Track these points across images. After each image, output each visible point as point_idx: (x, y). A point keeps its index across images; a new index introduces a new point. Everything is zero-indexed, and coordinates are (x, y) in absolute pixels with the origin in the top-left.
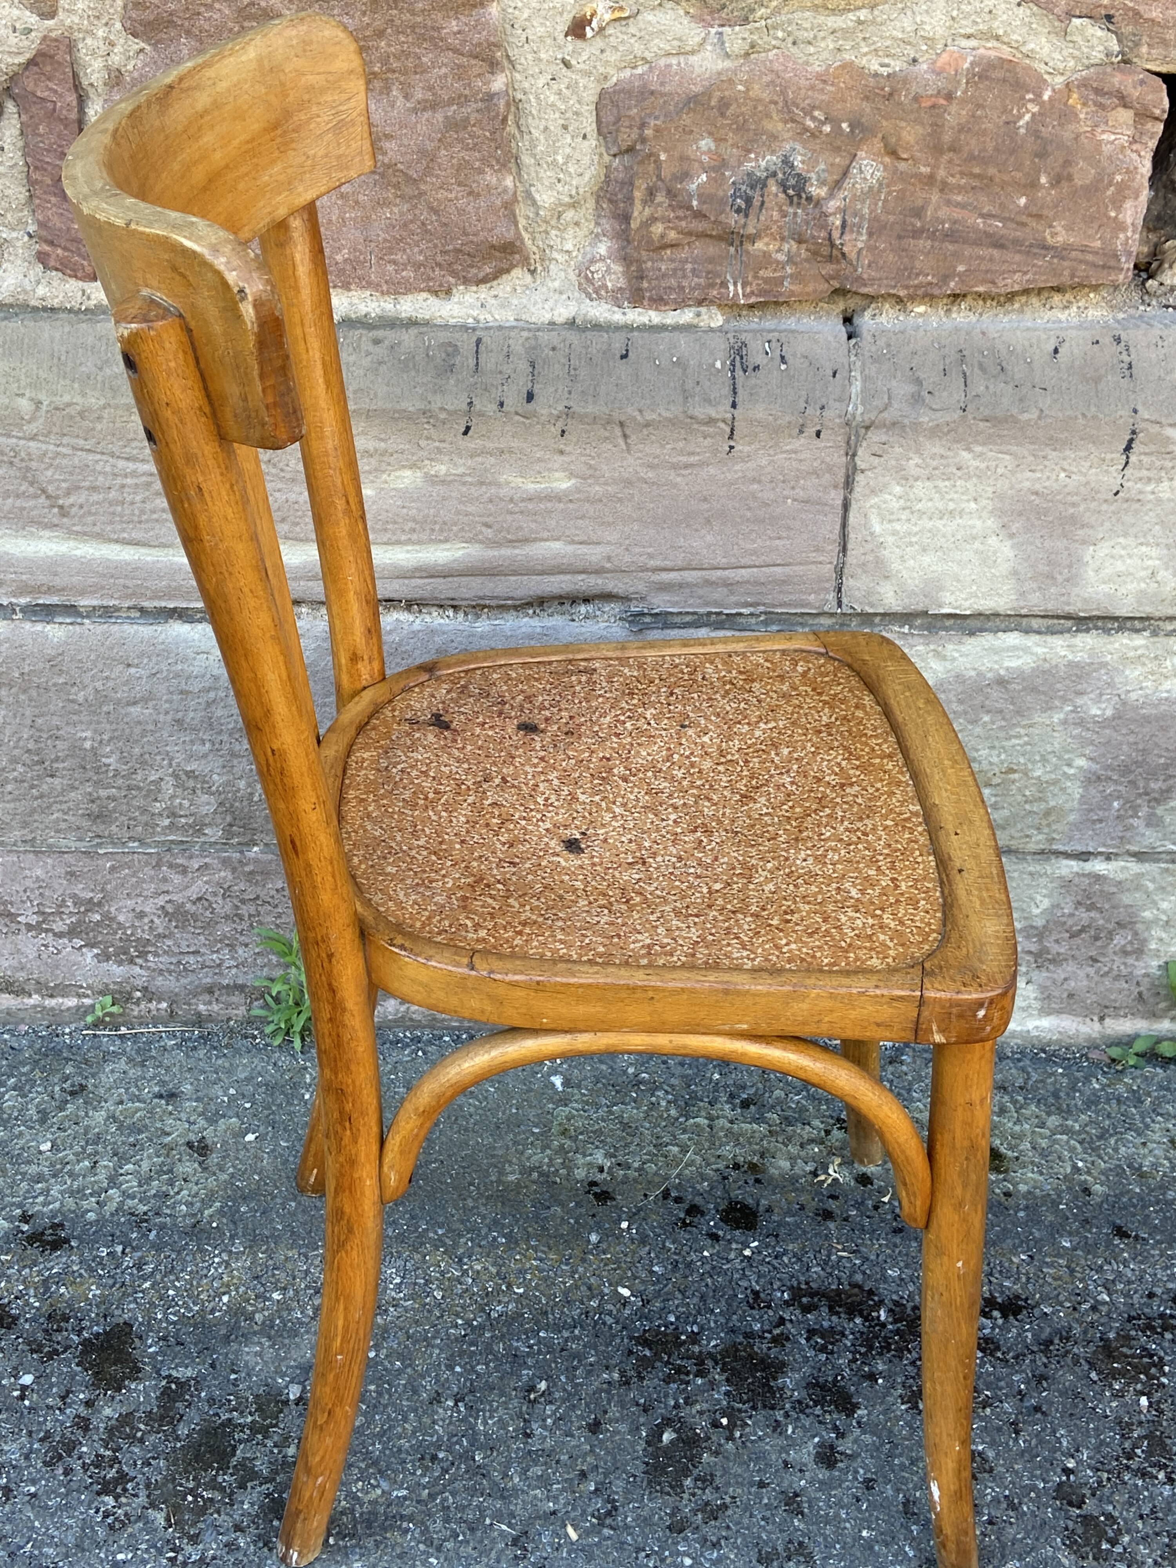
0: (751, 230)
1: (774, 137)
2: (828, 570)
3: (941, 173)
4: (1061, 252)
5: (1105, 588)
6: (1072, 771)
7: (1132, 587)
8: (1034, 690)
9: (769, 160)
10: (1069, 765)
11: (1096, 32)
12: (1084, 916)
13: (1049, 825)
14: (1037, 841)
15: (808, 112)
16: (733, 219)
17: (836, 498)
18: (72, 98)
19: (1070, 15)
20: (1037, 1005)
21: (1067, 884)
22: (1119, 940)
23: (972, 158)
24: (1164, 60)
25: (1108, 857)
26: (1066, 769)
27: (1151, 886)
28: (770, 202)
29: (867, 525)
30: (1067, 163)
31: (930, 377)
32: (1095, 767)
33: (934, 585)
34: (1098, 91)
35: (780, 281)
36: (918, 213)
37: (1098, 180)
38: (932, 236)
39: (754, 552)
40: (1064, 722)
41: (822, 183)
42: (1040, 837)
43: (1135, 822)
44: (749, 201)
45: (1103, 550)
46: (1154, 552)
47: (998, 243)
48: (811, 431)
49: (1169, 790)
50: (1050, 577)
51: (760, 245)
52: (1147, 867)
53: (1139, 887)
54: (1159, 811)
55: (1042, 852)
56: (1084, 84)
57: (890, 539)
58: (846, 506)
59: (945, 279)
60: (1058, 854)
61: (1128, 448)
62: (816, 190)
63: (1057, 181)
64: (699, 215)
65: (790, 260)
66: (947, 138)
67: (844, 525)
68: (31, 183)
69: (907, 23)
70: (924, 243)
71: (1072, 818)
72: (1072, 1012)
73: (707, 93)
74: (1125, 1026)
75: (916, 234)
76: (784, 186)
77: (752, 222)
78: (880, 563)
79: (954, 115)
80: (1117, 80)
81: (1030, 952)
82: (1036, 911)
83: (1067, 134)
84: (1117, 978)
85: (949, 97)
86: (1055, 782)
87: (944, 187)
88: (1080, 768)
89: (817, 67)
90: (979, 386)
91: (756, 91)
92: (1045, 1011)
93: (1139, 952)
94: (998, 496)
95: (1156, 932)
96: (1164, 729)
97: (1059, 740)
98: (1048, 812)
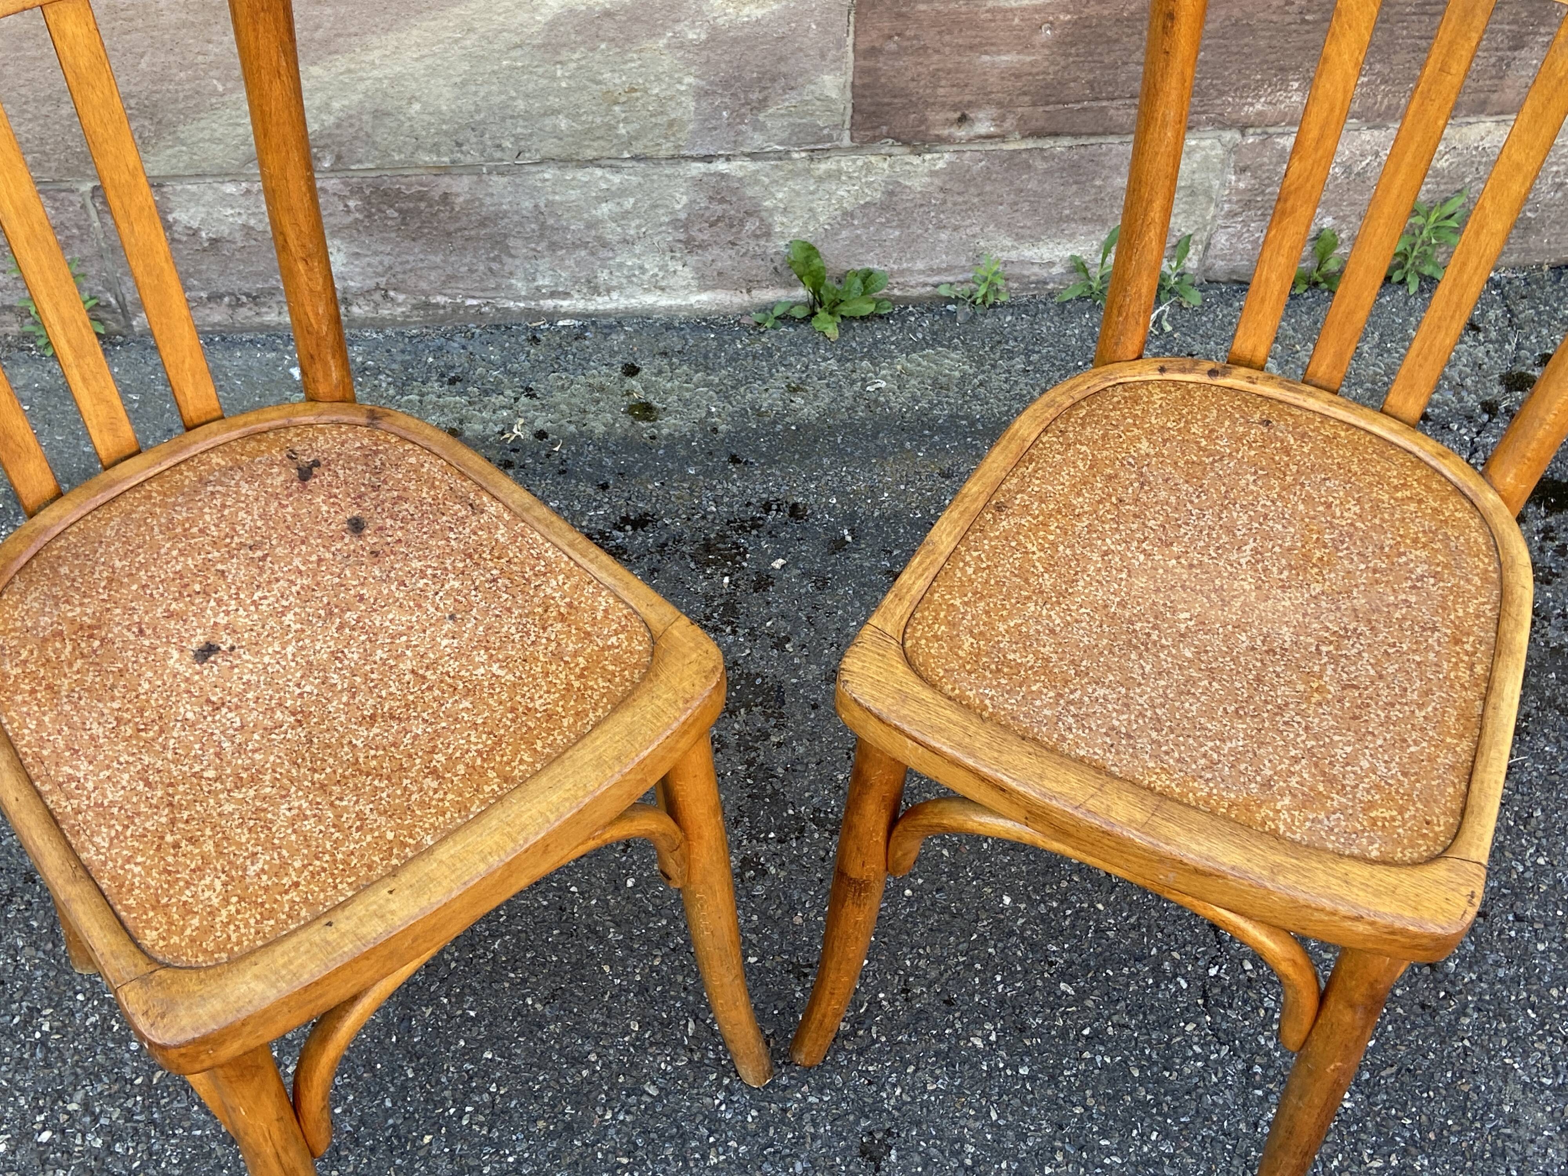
6: (683, 88)
8: (637, 20)
10: (680, 83)
12: (718, 209)
13: (674, 135)
14: (667, 149)
20: (694, 283)
21: (698, 183)
22: (751, 226)
25: (728, 159)
26: (678, 86)
27: (766, 180)
32: (702, 83)
40: (668, 46)
42: (669, 145)
43: (743, 128)
49: (765, 99)
52: (759, 165)
53: (757, 182)
54: (761, 117)
55: (673, 157)
60: (686, 158)
71: (691, 127)
72: (724, 287)
74: (767, 295)
81: (680, 241)
82: (678, 207)
84: (754, 257)
86: (672, 98)
88: (689, 85)
92: (703, 288)
93: (768, 235)
95: (778, 218)
96: (751, 48)
97: (667, 62)
98: (671, 124)
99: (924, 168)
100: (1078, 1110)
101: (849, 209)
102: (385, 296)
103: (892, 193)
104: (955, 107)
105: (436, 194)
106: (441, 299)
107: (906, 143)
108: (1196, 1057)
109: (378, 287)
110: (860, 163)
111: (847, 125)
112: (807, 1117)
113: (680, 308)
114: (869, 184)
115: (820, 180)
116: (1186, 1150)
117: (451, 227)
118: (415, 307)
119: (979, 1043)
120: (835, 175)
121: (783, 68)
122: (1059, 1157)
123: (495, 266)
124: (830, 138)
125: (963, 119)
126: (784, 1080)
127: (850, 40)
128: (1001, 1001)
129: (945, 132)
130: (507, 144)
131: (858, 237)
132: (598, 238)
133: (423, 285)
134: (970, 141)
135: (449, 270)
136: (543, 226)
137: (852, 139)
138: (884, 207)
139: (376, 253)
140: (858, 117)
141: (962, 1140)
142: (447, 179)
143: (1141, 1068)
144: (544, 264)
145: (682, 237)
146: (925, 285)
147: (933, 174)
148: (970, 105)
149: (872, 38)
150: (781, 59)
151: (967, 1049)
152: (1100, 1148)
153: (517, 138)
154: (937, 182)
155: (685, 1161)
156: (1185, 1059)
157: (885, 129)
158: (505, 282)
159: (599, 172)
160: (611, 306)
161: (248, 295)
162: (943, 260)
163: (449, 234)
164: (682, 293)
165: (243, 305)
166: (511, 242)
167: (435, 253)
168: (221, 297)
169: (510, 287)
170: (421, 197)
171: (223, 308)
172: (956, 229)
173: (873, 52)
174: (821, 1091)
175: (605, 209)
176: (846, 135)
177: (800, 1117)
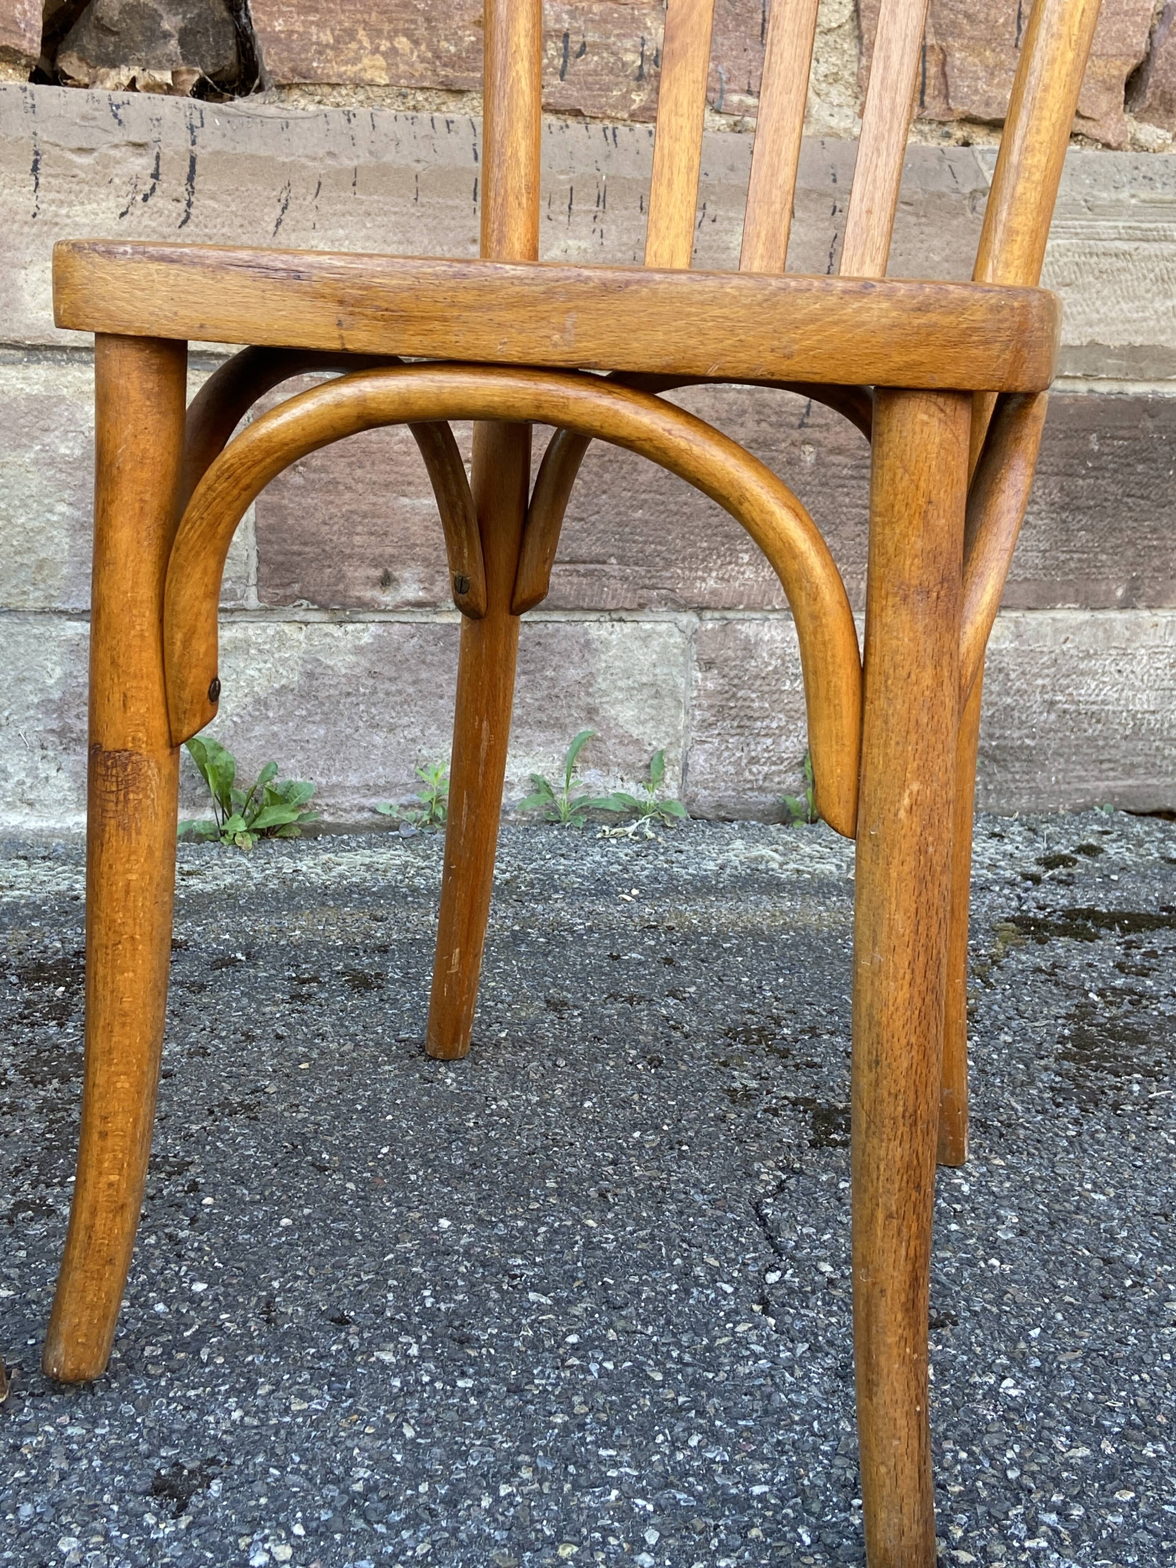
6: (55, 518)
10: (51, 511)
13: (44, 581)
14: (34, 600)
21: (74, 648)
26: (48, 515)
32: (77, 514)
40: (36, 462)
42: (37, 594)
55: (43, 612)
60: (59, 613)
61: (35, 169)
71: (65, 571)
81: (53, 731)
82: (51, 682)
86: (40, 531)
88: (62, 514)
97: (35, 482)
98: (41, 565)
99: (346, 643)
100: (558, 1420)
101: (263, 695)
103: (311, 675)
104: (375, 563)
107: (323, 607)
108: (757, 1357)
110: (271, 632)
111: (253, 580)
112: (58, 1451)
113: (53, 833)
114: (284, 661)
116: (751, 1455)
119: (388, 1358)
122: (526, 1474)
124: (232, 595)
125: (386, 581)
126: (27, 1415)
128: (429, 1316)
129: (369, 594)
131: (275, 735)
134: (396, 610)
137: (260, 598)
138: (305, 695)
140: (265, 570)
141: (349, 1463)
143: (667, 1373)
145: (55, 725)
146: (361, 809)
147: (359, 650)
148: (393, 560)
151: (366, 1364)
152: (601, 1461)
154: (365, 663)
156: (739, 1359)
157: (296, 587)
162: (379, 773)
164: (58, 810)
172: (392, 729)
174: (95, 1423)
176: (253, 592)
177: (44, 1454)
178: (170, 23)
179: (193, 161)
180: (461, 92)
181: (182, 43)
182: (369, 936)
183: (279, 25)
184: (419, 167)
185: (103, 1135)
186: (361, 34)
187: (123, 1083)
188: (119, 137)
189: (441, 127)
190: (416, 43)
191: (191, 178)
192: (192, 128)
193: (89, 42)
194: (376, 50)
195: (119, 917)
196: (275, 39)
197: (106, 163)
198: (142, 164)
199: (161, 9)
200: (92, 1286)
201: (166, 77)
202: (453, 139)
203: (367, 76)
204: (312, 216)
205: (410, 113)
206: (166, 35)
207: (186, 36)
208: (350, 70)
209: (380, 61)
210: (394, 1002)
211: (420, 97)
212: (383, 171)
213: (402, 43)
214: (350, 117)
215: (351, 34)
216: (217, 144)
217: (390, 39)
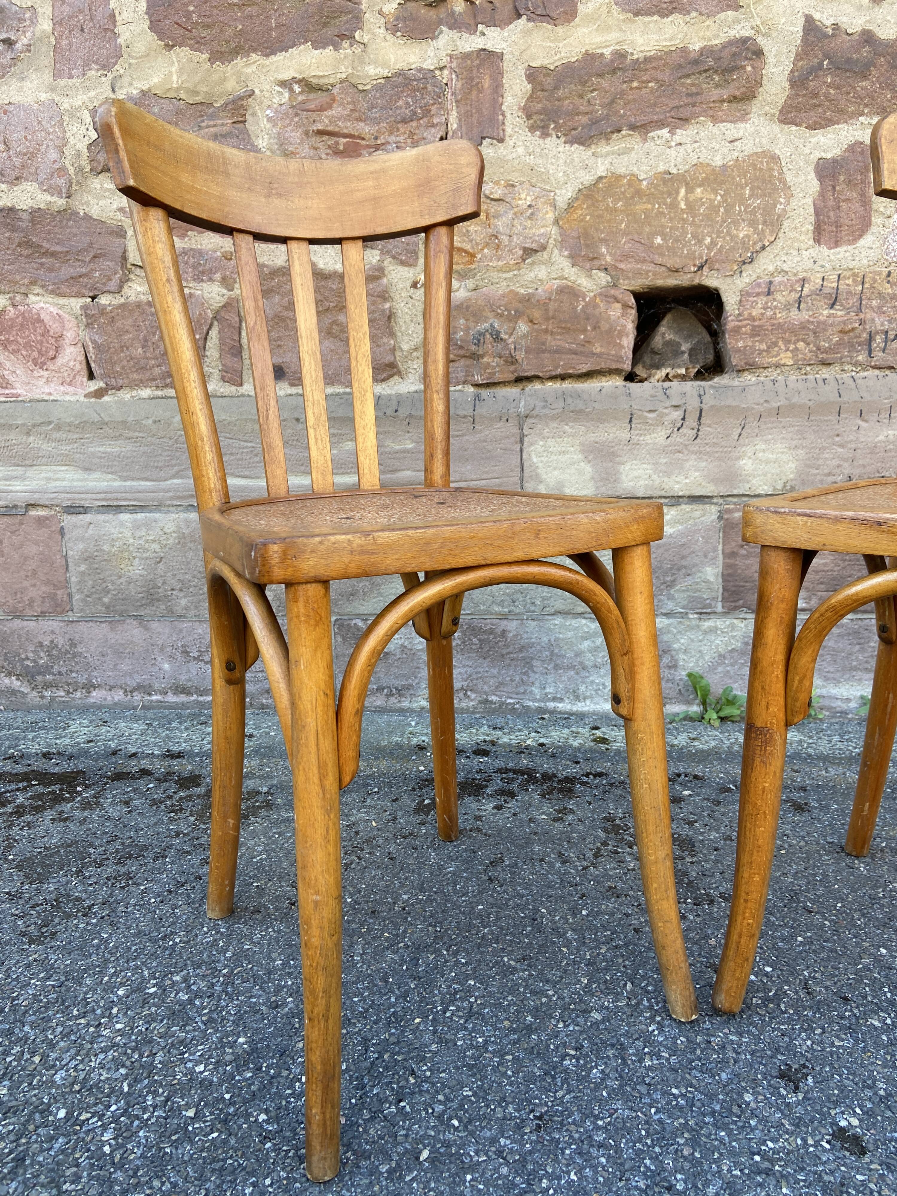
0: (481, 352)
1: (487, 318)
2: (517, 479)
3: (550, 327)
4: (600, 355)
5: (631, 484)
7: (642, 483)
9: (486, 325)
11: (602, 274)
15: (499, 307)
16: (473, 348)
17: (517, 447)
18: (237, 319)
19: (592, 269)
22: (665, 661)
23: (561, 321)
24: (630, 285)
27: (675, 631)
28: (487, 341)
29: (530, 458)
30: (598, 322)
31: (550, 400)
33: (561, 484)
34: (606, 296)
35: (494, 373)
36: (544, 344)
37: (611, 328)
38: (550, 352)
39: (487, 473)
41: (506, 333)
43: (662, 597)
44: (479, 340)
45: (627, 467)
46: (649, 467)
47: (575, 353)
48: (504, 419)
49: (674, 581)
50: (608, 479)
51: (485, 359)
52: (671, 621)
53: (669, 632)
54: (672, 592)
56: (601, 294)
57: (541, 465)
58: (521, 451)
59: (556, 368)
61: (630, 421)
62: (503, 336)
63: (594, 328)
64: (461, 347)
65: (498, 365)
66: (551, 314)
67: (521, 459)
68: (221, 350)
69: (532, 275)
70: (547, 355)
73: (462, 304)
75: (544, 351)
76: (491, 334)
77: (481, 349)
78: (537, 475)
79: (552, 306)
80: (612, 292)
83: (597, 312)
84: (668, 681)
85: (550, 299)
87: (552, 333)
89: (500, 292)
90: (569, 401)
91: (479, 302)
93: (676, 667)
94: (581, 444)
95: (682, 656)
96: (667, 550)
101: (723, 653)
102: (465, 694)
103: (747, 644)
105: (499, 631)
106: (494, 698)
107: (754, 611)
109: (462, 689)
110: (728, 623)
111: (720, 599)
112: (729, 1047)
114: (733, 637)
115: (705, 633)
117: (504, 652)
118: (480, 702)
119: (877, 1023)
120: (713, 630)
121: (684, 562)
123: (525, 678)
124: (710, 606)
126: (708, 1025)
127: (720, 547)
130: (538, 602)
131: (728, 672)
132: (581, 663)
133: (486, 688)
135: (500, 679)
136: (552, 653)
137: (723, 607)
138: (744, 653)
139: (464, 666)
140: (726, 594)
141: (874, 1079)
142: (505, 622)
144: (550, 678)
149: (733, 546)
150: (683, 557)
151: (866, 1024)
153: (544, 599)
155: (624, 1059)
157: (741, 602)
158: (529, 689)
159: (584, 621)
160: (586, 709)
161: (397, 689)
163: (503, 656)
165: (392, 695)
166: (535, 663)
167: (494, 667)
168: (383, 689)
169: (531, 692)
170: (491, 632)
171: (383, 697)
173: (733, 555)
174: (741, 1035)
175: (586, 644)
176: (720, 605)
177: (723, 1047)
178: (685, 347)
179: (701, 411)
180: (830, 364)
181: (690, 355)
182: (793, 781)
183: (740, 344)
184: (810, 403)
185: (746, 901)
186: (781, 343)
187: (757, 878)
188: (668, 403)
189: (820, 382)
190: (808, 344)
191: (699, 419)
192: (700, 396)
193: (647, 359)
194: (787, 350)
195: (759, 803)
196: (738, 350)
197: (662, 415)
198: (677, 415)
199: (681, 341)
200: (738, 971)
201: (683, 371)
202: (827, 388)
203: (783, 362)
204: (756, 431)
205: (804, 377)
206: (683, 352)
207: (692, 352)
208: (774, 360)
209: (789, 354)
210: (819, 820)
211: (808, 368)
212: (792, 407)
213: (801, 345)
214: (774, 382)
215: (775, 344)
216: (712, 403)
217: (795, 343)
